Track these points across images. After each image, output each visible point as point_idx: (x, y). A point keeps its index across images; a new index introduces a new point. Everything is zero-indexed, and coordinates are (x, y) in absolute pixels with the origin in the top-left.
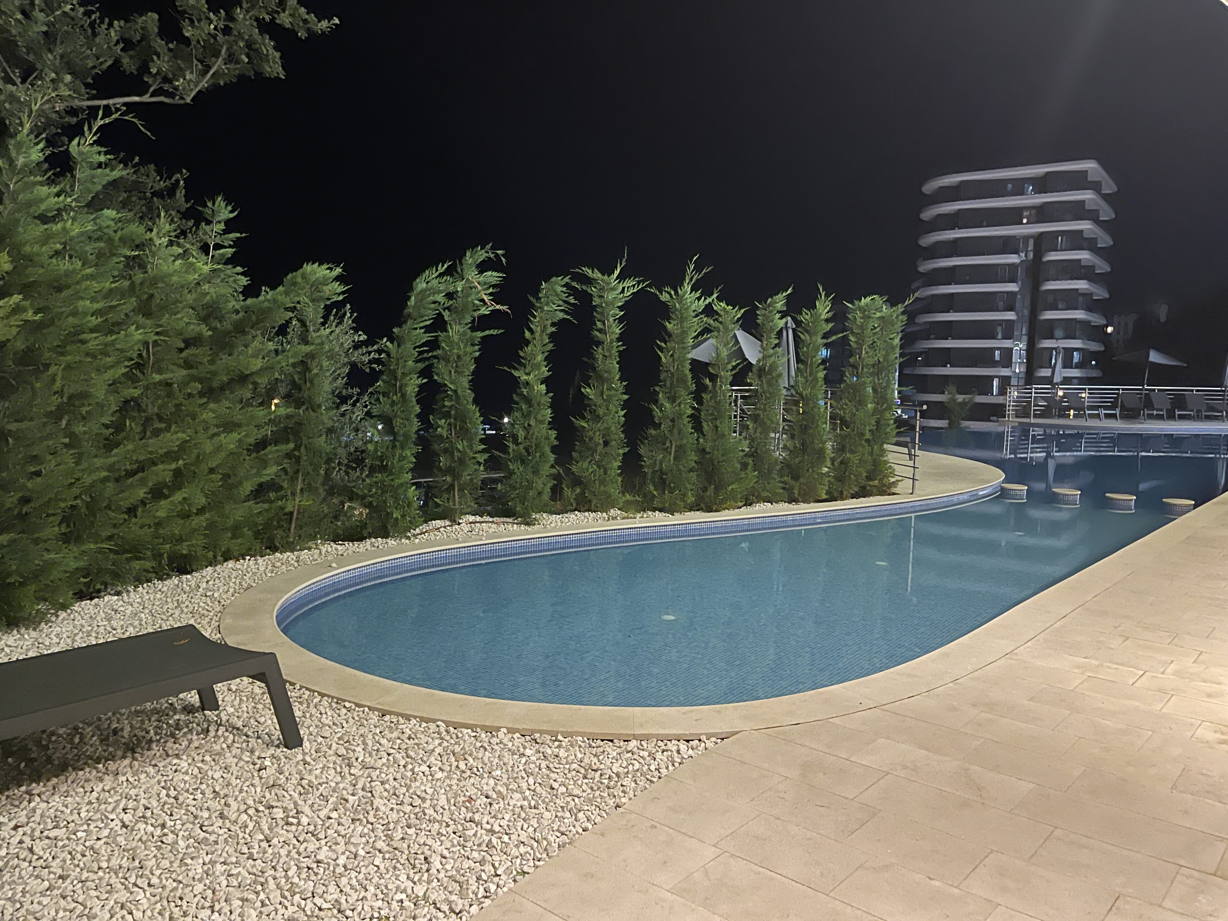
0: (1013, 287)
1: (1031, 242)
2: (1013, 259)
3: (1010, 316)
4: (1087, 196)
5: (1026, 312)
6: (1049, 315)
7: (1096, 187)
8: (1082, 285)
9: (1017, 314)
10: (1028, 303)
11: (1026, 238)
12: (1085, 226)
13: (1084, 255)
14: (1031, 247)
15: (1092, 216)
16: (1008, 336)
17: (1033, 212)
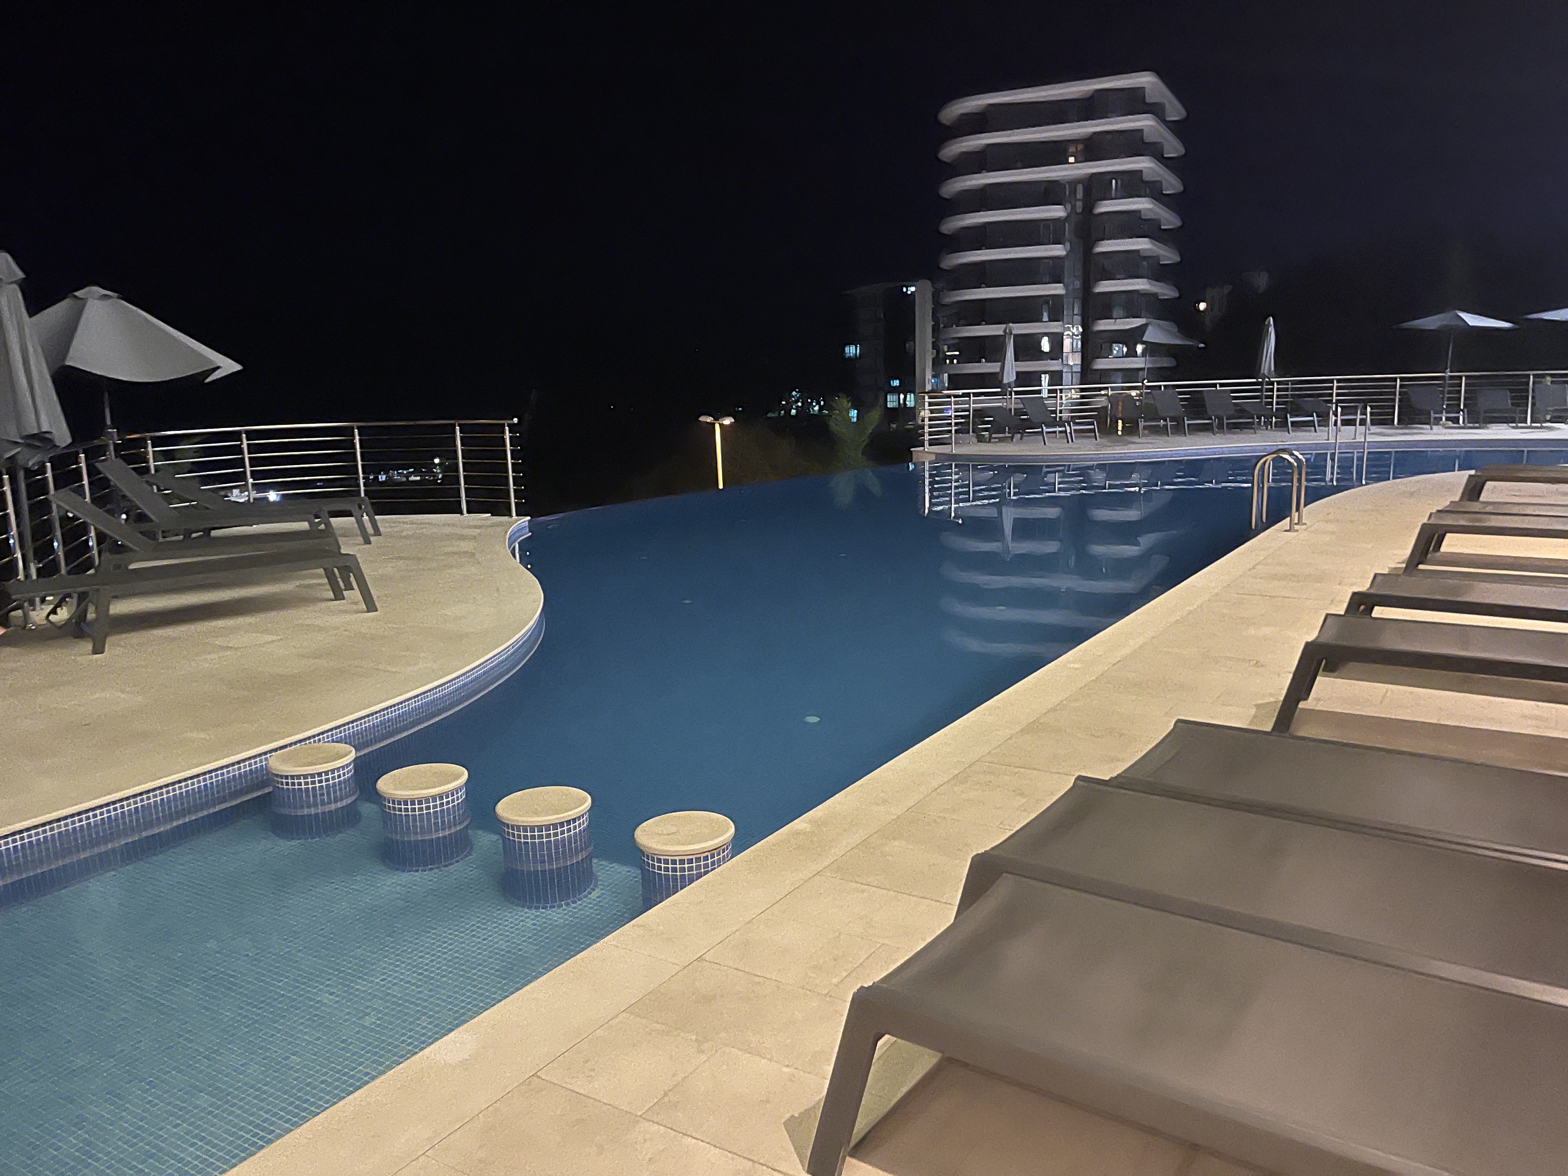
0: (1058, 250)
1: (1080, 189)
2: (1057, 212)
3: (1058, 289)
4: (1144, 122)
5: (1078, 284)
6: (1105, 287)
7: (1155, 110)
8: (1142, 244)
9: (1066, 287)
10: (1079, 273)
11: (1073, 183)
12: (1143, 164)
13: (1142, 204)
14: (1080, 194)
15: (1154, 151)
16: (1055, 317)
17: (1080, 147)
